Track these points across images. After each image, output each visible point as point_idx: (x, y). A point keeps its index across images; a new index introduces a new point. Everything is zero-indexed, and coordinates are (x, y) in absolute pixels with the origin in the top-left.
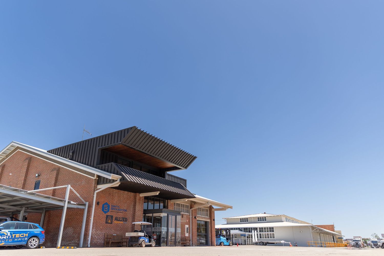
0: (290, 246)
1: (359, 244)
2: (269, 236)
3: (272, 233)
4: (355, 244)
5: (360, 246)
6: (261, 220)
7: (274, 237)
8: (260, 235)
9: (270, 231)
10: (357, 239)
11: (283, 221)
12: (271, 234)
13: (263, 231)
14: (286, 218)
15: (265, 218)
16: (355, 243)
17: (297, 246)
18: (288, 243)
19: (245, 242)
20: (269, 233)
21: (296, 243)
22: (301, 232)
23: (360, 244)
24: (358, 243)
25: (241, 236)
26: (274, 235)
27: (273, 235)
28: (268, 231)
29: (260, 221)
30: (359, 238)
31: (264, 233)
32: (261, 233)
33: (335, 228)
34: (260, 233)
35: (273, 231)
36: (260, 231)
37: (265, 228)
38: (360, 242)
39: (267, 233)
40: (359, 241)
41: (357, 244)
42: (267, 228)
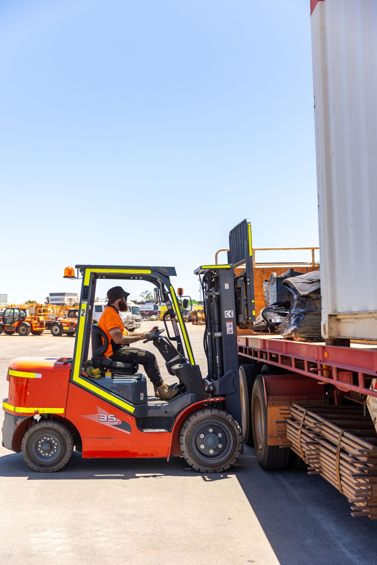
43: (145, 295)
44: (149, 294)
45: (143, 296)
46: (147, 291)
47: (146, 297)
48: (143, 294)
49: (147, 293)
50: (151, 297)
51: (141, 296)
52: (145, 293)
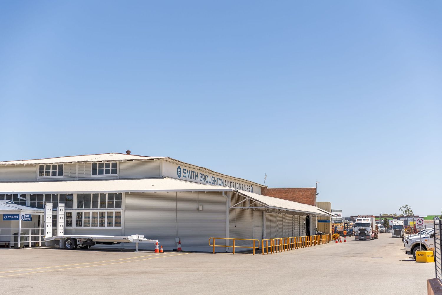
0: (155, 251)
1: (366, 232)
2: (106, 219)
3: (114, 211)
4: (359, 232)
5: (367, 237)
6: (101, 172)
7: (118, 224)
8: (79, 215)
9: (110, 206)
10: (365, 222)
11: (164, 175)
12: (110, 216)
13: (87, 206)
14: (179, 167)
15: (114, 165)
16: (359, 230)
17: (179, 250)
18: (151, 241)
19: (16, 239)
20: (106, 211)
21: (180, 243)
22: (201, 208)
23: (370, 232)
24: (365, 230)
25: (4, 219)
26: (120, 217)
27: (118, 215)
28: (103, 206)
29: (98, 175)
30: (370, 219)
31: (91, 211)
32: (83, 211)
33: (317, 196)
34: (80, 210)
35: (119, 206)
36: (80, 206)
37: (96, 196)
38: (369, 229)
39: (99, 211)
40: (368, 225)
41: (362, 232)
42: (103, 196)
43: (405, 209)
44: (408, 208)
45: (402, 210)
46: (407, 205)
47: (406, 211)
48: (403, 208)
49: (407, 207)
50: (410, 211)
51: (400, 210)
52: (405, 208)
